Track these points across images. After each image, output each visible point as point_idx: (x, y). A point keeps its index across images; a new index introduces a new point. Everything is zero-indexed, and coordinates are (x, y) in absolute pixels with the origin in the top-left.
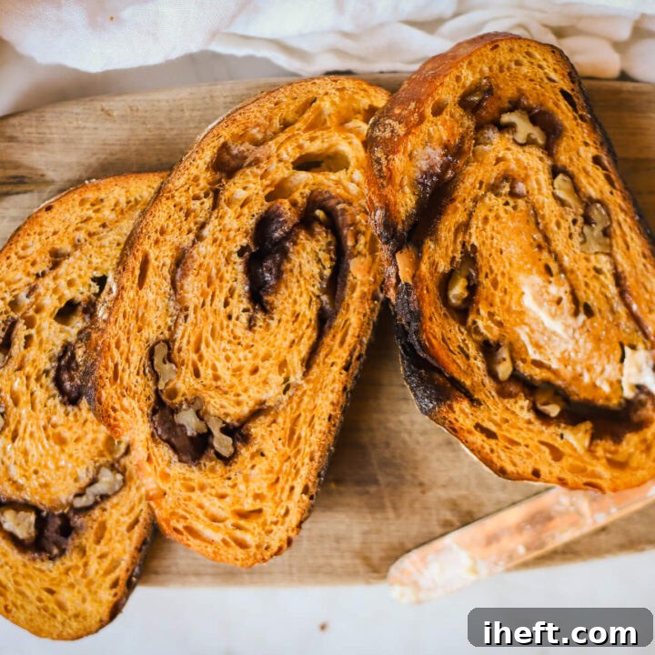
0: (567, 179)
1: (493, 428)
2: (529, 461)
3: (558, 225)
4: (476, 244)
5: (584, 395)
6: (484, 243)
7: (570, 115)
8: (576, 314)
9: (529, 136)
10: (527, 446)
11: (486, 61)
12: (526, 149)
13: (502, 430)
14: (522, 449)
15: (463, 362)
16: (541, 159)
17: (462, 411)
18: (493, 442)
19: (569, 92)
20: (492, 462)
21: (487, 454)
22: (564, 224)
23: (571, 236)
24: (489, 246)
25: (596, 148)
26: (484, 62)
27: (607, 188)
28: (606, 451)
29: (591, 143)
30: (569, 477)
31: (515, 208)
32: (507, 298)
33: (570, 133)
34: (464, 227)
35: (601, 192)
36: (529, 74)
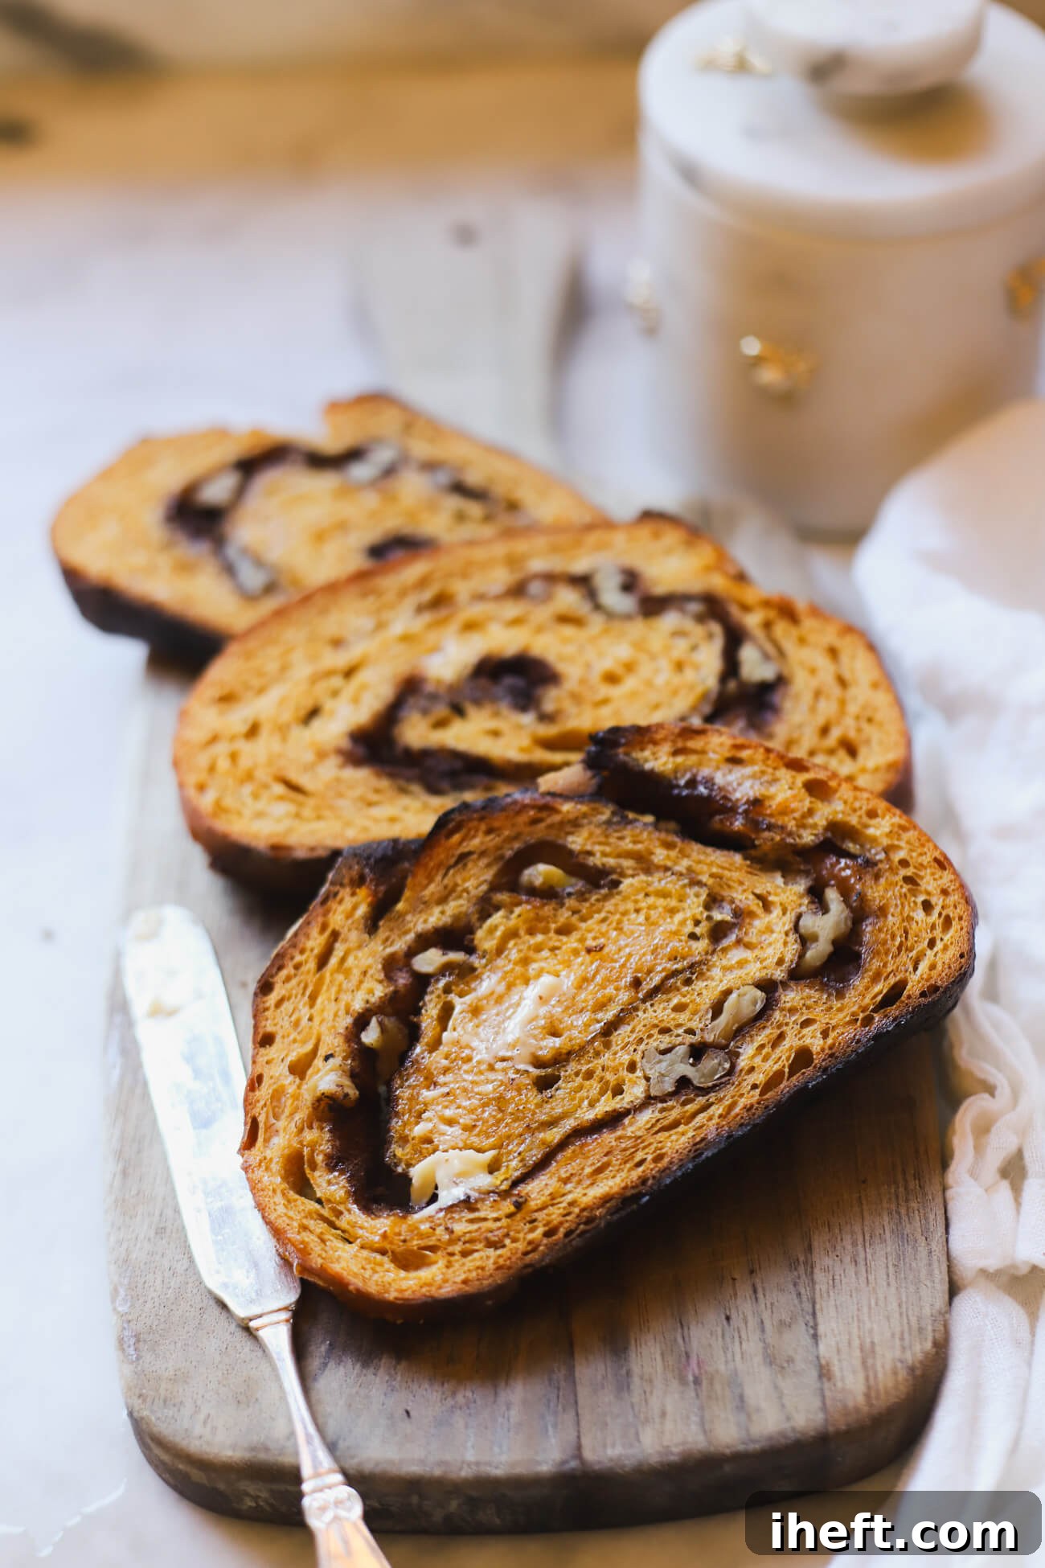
0: (759, 1007)
1: (333, 961)
2: (286, 1024)
3: (680, 1008)
4: (622, 887)
5: (403, 1093)
6: (625, 899)
7: (867, 1000)
8: (538, 1063)
9: (815, 938)
10: (310, 1019)
11: (914, 854)
12: (792, 937)
13: (332, 974)
14: (305, 1012)
15: (433, 894)
16: (780, 962)
17: (355, 908)
18: (312, 965)
19: (905, 993)
20: (280, 968)
21: (292, 958)
22: (683, 1017)
23: (665, 1031)
24: (622, 908)
25: (823, 1050)
26: (911, 850)
27: (759, 1078)
28: (313, 1146)
29: (830, 1041)
30: (264, 1092)
31: (693, 936)
32: (545, 953)
33: (837, 1004)
34: (645, 865)
35: (752, 1069)
36: (914, 925)
